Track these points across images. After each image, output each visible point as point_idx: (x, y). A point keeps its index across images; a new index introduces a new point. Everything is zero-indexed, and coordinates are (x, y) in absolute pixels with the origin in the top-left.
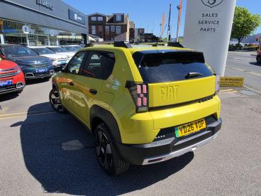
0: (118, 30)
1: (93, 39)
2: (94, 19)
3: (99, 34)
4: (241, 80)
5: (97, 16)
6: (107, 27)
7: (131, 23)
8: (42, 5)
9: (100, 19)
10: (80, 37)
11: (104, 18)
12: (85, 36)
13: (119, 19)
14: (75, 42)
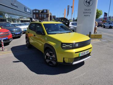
0: (45, 16)
1: (34, 20)
2: (34, 11)
3: (36, 18)
4: (101, 35)
5: (36, 10)
6: (40, 15)
7: (50, 13)
8: (14, 5)
9: (37, 11)
10: (29, 19)
11: (39, 11)
12: (31, 19)
13: (45, 11)
14: (27, 21)
